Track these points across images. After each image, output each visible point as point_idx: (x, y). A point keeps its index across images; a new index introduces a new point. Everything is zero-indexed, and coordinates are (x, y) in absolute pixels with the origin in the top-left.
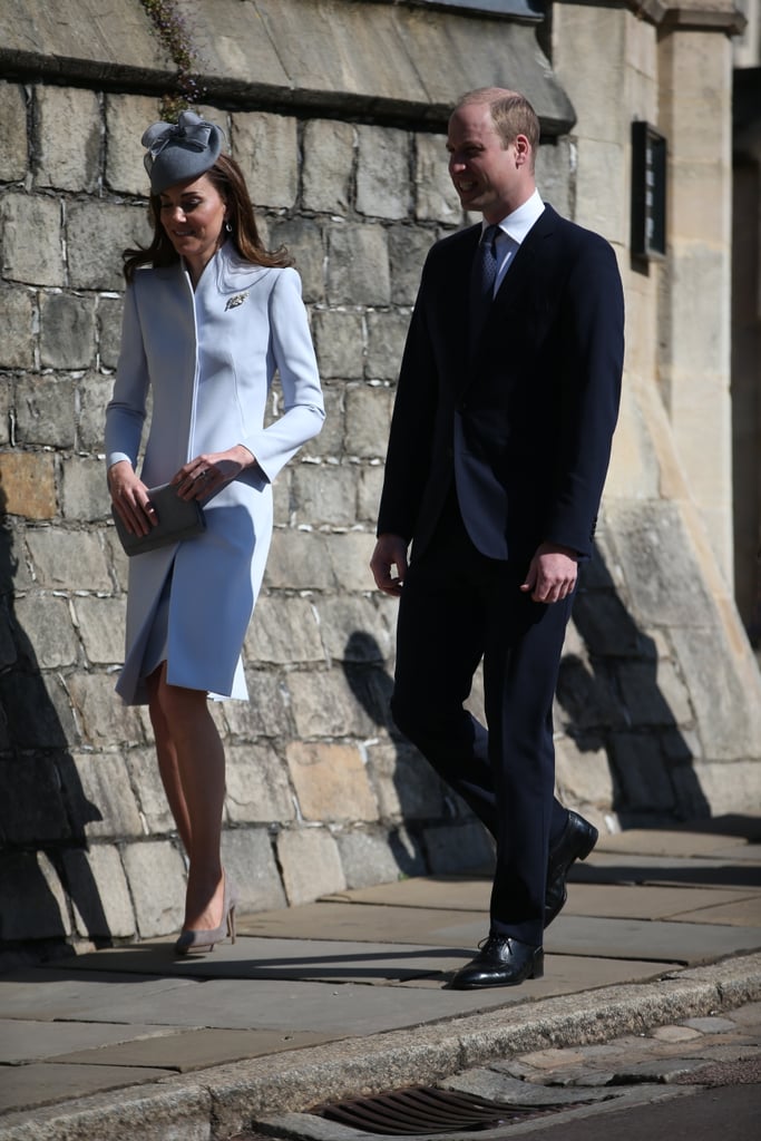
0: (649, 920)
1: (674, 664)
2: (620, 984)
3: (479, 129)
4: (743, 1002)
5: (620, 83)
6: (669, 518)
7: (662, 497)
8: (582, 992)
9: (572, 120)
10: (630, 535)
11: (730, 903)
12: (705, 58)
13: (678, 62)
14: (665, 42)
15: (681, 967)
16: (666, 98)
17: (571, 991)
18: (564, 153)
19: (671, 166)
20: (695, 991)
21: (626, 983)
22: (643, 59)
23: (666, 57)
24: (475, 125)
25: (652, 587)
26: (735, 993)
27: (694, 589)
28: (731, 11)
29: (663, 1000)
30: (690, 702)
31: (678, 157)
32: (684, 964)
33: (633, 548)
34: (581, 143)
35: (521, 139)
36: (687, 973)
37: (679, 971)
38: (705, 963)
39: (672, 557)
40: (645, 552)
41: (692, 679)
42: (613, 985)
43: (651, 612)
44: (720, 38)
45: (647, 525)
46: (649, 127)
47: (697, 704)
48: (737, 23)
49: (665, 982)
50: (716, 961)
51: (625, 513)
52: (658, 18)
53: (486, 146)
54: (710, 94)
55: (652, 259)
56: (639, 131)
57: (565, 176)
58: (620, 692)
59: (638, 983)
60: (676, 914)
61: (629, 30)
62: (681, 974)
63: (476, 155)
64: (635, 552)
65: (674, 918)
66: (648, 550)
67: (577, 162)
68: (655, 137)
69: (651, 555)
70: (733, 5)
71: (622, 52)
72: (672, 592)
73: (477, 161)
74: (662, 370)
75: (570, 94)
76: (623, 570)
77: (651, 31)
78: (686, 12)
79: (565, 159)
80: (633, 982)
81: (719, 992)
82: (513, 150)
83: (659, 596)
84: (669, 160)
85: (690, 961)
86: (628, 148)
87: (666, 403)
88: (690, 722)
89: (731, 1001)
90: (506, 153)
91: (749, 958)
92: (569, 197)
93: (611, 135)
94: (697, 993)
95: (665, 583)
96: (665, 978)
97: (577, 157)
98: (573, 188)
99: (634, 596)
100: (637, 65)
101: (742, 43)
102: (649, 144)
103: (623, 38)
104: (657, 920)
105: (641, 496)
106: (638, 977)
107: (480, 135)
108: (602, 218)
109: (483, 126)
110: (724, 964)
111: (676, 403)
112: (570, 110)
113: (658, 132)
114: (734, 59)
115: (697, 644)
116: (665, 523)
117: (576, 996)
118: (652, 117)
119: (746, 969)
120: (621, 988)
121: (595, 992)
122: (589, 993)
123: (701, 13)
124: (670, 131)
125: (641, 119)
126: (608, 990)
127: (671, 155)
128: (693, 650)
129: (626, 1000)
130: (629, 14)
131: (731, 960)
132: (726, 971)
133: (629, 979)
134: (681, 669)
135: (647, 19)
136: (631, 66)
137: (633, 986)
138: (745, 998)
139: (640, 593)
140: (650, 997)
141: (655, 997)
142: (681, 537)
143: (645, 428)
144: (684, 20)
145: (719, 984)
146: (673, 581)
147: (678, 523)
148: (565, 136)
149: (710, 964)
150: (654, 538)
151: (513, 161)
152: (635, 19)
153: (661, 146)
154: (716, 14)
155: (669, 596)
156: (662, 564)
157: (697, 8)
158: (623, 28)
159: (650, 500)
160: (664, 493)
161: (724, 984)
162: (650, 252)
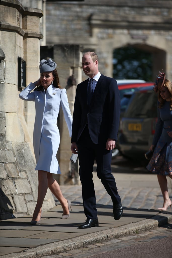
0: (21, 238)
1: (28, 179)
2: (14, 253)
3: (89, 59)
4: (42, 256)
5: (15, 49)
6: (26, 146)
7: (25, 142)
8: (5, 255)
9: (4, 57)
10: (18, 150)
11: (39, 233)
12: (34, 44)
13: (28, 44)
14: (25, 40)
15: (28, 249)
16: (25, 52)
17: (3, 255)
18: (3, 64)
19: (27, 68)
20: (31, 254)
21: (15, 253)
22: (20, 44)
23: (25, 43)
24: (88, 59)
25: (23, 162)
26: (40, 254)
27: (32, 162)
28: (40, 34)
29: (24, 256)
30: (31, 188)
31: (28, 66)
32: (29, 248)
33: (18, 153)
34: (6, 62)
35: (96, 61)
36: (29, 250)
37: (27, 249)
38: (33, 248)
39: (27, 155)
40: (21, 154)
41: (32, 183)
42: (12, 253)
43: (22, 167)
44: (37, 39)
45: (22, 148)
46: (22, 59)
47: (33, 188)
48: (41, 36)
49: (24, 252)
50: (36, 247)
51: (17, 145)
52: (23, 35)
53: (90, 62)
54: (35, 52)
55: (23, 88)
56: (19, 60)
57: (3, 69)
58: (15, 186)
59: (18, 252)
60: (27, 236)
61: (17, 37)
62: (28, 250)
63: (88, 64)
64: (19, 154)
65: (26, 237)
66: (22, 154)
67: (5, 66)
68: (23, 61)
69: (22, 155)
70: (40, 32)
71: (15, 42)
72: (27, 163)
73: (89, 66)
74: (25, 113)
75: (4, 51)
76: (16, 158)
77: (22, 37)
78: (30, 33)
79: (3, 66)
80: (17, 252)
81: (36, 254)
82: (95, 63)
83: (24, 164)
84: (26, 66)
85: (30, 247)
86: (17, 63)
87: (26, 121)
88: (31, 193)
89: (39, 256)
90: (94, 64)
91: (43, 246)
92: (4, 74)
93: (13, 60)
94: (32, 254)
95: (26, 161)
96: (24, 251)
97: (5, 65)
98: (5, 72)
99: (19, 164)
100: (19, 45)
101: (42, 41)
102: (22, 62)
103: (15, 39)
104: (23, 238)
105: (21, 141)
106: (18, 251)
107: (89, 60)
108: (11, 79)
109: (90, 59)
110: (38, 247)
111: (28, 121)
112: (4, 54)
113: (24, 60)
114: (41, 44)
115: (33, 175)
116: (26, 147)
117: (4, 256)
118: (22, 57)
119: (43, 248)
120: (14, 254)
121: (8, 255)
122: (7, 255)
123: (33, 34)
124: (27, 60)
125: (20, 57)
126: (11, 254)
127: (27, 65)
128: (32, 176)
129: (15, 256)
130: (17, 34)
131: (39, 247)
132: (38, 249)
133: (16, 252)
134: (29, 180)
135: (21, 35)
136: (17, 45)
137: (17, 253)
138: (42, 255)
139: (20, 163)
140: (21, 256)
141: (22, 256)
142: (29, 150)
143: (21, 126)
144: (29, 35)
145: (37, 252)
146: (28, 161)
147: (29, 147)
148: (3, 60)
149: (34, 248)
150: (23, 151)
151: (95, 65)
152: (18, 35)
153: (25, 63)
154: (36, 34)
155: (27, 164)
156: (25, 157)
157: (32, 33)
158: (16, 37)
159: (23, 142)
160: (26, 141)
161: (38, 252)
162: (22, 86)
